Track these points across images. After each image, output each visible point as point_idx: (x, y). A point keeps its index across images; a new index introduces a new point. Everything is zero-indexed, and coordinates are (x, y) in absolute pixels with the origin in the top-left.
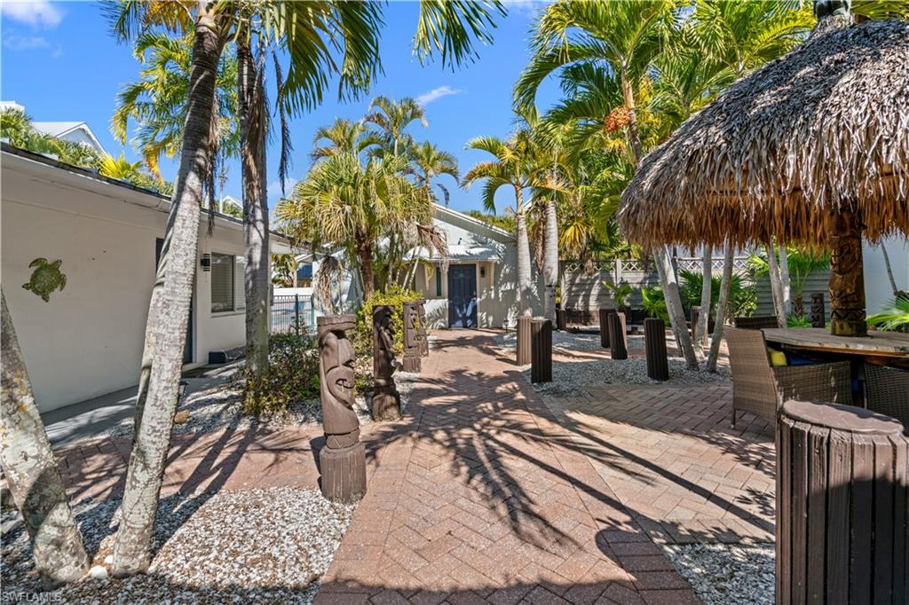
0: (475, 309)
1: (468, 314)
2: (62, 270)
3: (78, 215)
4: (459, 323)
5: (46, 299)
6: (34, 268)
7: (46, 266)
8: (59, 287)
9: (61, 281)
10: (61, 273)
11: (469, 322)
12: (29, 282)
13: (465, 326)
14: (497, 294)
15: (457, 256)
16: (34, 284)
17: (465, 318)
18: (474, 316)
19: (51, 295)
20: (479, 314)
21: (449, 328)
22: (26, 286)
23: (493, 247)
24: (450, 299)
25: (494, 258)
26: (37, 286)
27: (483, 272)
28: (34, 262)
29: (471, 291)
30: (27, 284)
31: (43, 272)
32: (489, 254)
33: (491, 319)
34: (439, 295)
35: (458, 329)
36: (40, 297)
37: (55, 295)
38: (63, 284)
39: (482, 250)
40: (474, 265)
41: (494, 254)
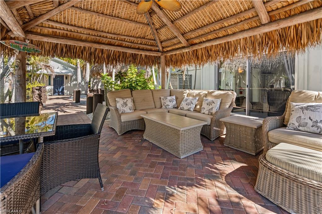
0: (63, 89)
1: (60, 90)
4: (57, 94)
11: (60, 93)
13: (59, 95)
14: (71, 85)
15: (57, 73)
17: (59, 92)
18: (62, 91)
20: (64, 91)
21: (54, 95)
23: (70, 70)
24: (54, 86)
25: (70, 74)
27: (66, 78)
29: (62, 83)
32: (68, 73)
33: (68, 92)
34: (50, 84)
35: (56, 95)
39: (66, 71)
40: (63, 76)
41: (70, 72)
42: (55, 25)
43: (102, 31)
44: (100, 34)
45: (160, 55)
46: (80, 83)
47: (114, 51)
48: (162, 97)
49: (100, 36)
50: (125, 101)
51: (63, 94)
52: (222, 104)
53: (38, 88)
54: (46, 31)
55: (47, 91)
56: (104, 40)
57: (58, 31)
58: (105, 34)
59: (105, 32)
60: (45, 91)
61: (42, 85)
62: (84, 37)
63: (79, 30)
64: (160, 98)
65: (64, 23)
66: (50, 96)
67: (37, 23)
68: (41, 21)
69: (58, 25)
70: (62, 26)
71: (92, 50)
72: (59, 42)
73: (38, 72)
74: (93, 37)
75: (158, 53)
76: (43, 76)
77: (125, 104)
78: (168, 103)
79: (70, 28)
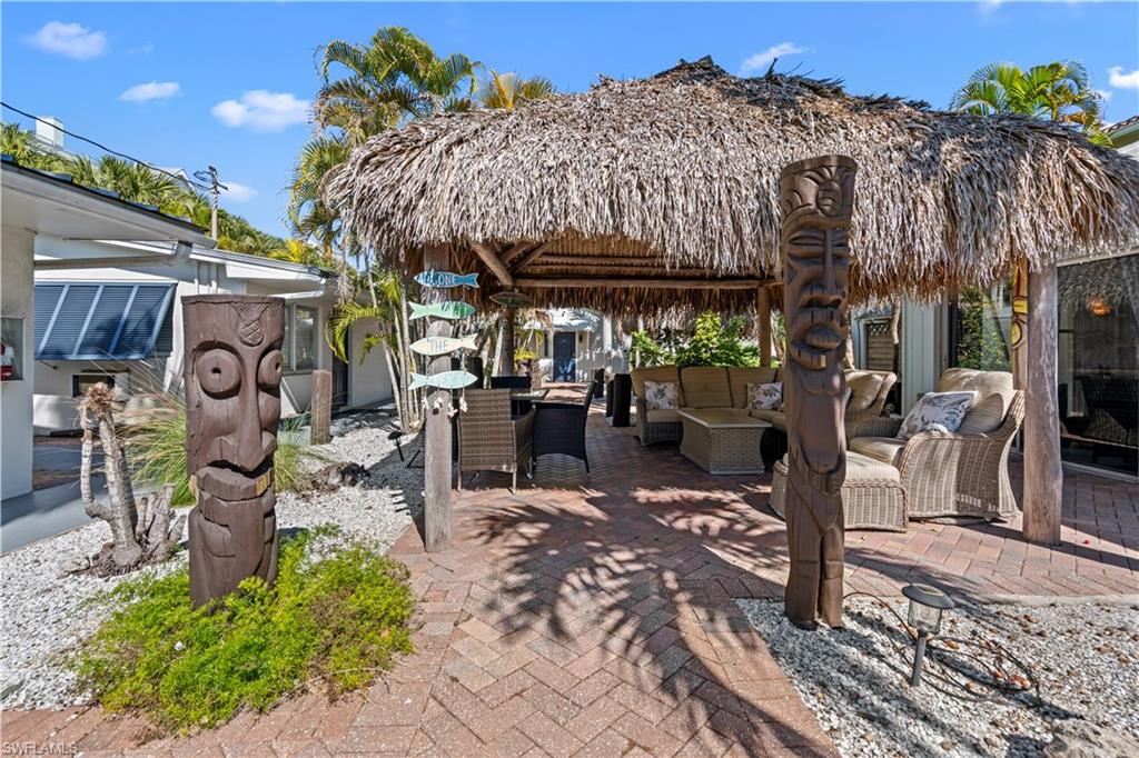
0: (574, 367)
1: (569, 370)
4: (561, 378)
11: (569, 377)
13: (566, 381)
14: (591, 356)
15: (561, 326)
17: (566, 374)
18: (573, 373)
20: (577, 371)
21: (554, 381)
23: (589, 320)
24: (554, 359)
25: (589, 328)
27: (581, 339)
29: (571, 354)
32: (585, 325)
33: (586, 375)
34: (546, 355)
35: (560, 381)
39: (581, 321)
40: (574, 333)
41: (588, 324)
42: (550, 260)
43: (623, 257)
44: (618, 261)
45: (755, 287)
46: (609, 353)
47: (650, 289)
48: (750, 385)
49: (620, 265)
50: (661, 387)
51: (573, 379)
52: (854, 400)
53: (526, 361)
54: (538, 270)
55: (542, 370)
56: (628, 270)
57: (554, 267)
58: (627, 261)
59: (628, 257)
60: (537, 370)
61: (532, 356)
62: (593, 270)
63: (585, 261)
64: (746, 387)
65: (563, 255)
66: (548, 381)
67: (530, 261)
68: (532, 259)
69: (554, 260)
70: (560, 260)
71: (608, 291)
72: (556, 286)
73: (526, 327)
74: (607, 268)
75: (751, 282)
76: (534, 334)
77: (661, 393)
78: (761, 398)
79: (570, 260)
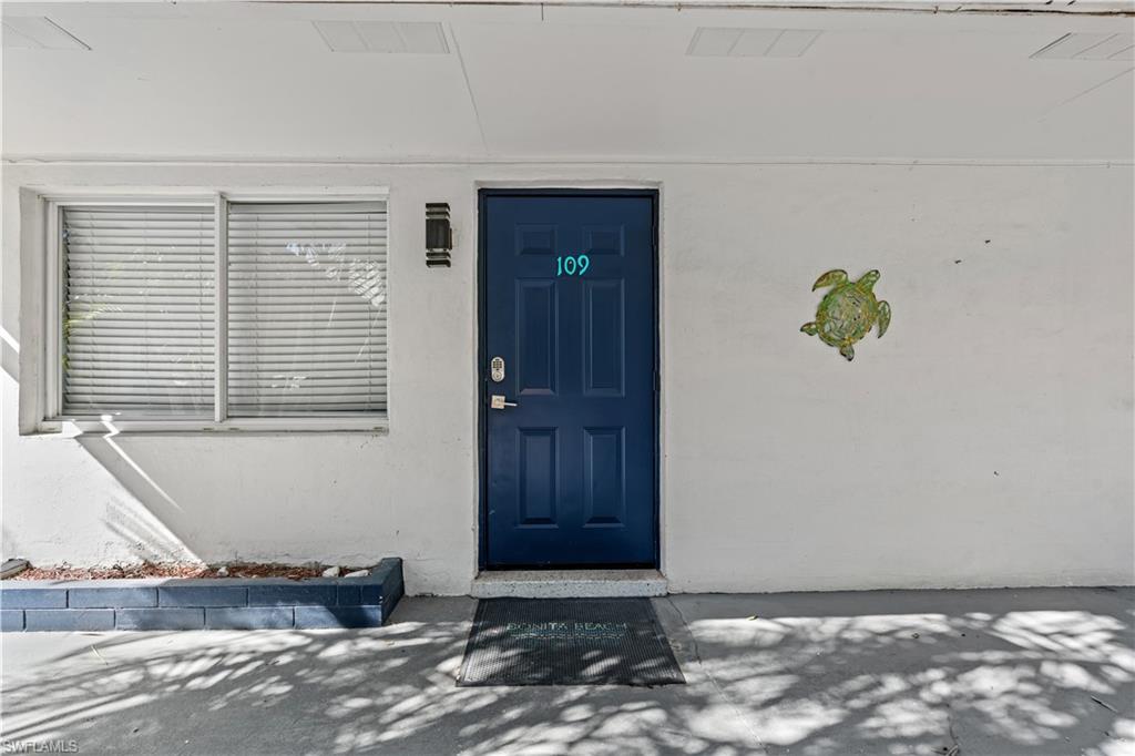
2: (879, 291)
3: (915, 163)
5: (848, 355)
6: (823, 291)
7: (846, 285)
8: (875, 329)
9: (880, 316)
10: (878, 298)
12: (813, 319)
16: (823, 325)
19: (858, 346)
22: (807, 329)
26: (827, 328)
28: (820, 280)
30: (810, 324)
31: (839, 299)
36: (835, 350)
37: (866, 345)
38: (884, 323)
